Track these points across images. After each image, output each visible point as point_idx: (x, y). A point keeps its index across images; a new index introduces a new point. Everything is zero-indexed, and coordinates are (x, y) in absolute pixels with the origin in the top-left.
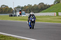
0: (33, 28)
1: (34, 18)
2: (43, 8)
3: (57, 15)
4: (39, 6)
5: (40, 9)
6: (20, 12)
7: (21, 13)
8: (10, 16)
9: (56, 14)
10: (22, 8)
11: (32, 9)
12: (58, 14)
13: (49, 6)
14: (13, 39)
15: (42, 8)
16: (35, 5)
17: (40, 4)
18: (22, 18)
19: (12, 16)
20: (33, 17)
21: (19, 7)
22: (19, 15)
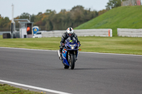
0: (73, 68)
1: (75, 43)
2: (81, 19)
3: (115, 35)
4: (73, 14)
5: (76, 21)
6: (28, 29)
7: (31, 29)
8: (4, 38)
9: (111, 32)
10: (33, 18)
11: (55, 20)
12: (116, 32)
13: (96, 14)
14: (12, 91)
15: (79, 17)
16: (63, 11)
17: (74, 8)
18: (33, 42)
19: (8, 36)
20: (72, 39)
21: (25, 16)
22: (26, 34)
